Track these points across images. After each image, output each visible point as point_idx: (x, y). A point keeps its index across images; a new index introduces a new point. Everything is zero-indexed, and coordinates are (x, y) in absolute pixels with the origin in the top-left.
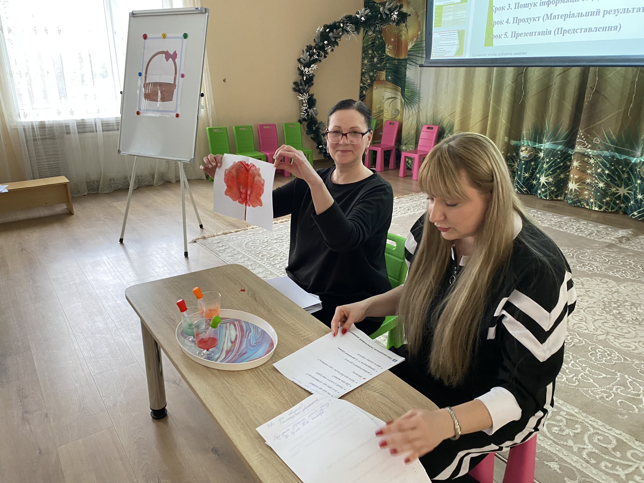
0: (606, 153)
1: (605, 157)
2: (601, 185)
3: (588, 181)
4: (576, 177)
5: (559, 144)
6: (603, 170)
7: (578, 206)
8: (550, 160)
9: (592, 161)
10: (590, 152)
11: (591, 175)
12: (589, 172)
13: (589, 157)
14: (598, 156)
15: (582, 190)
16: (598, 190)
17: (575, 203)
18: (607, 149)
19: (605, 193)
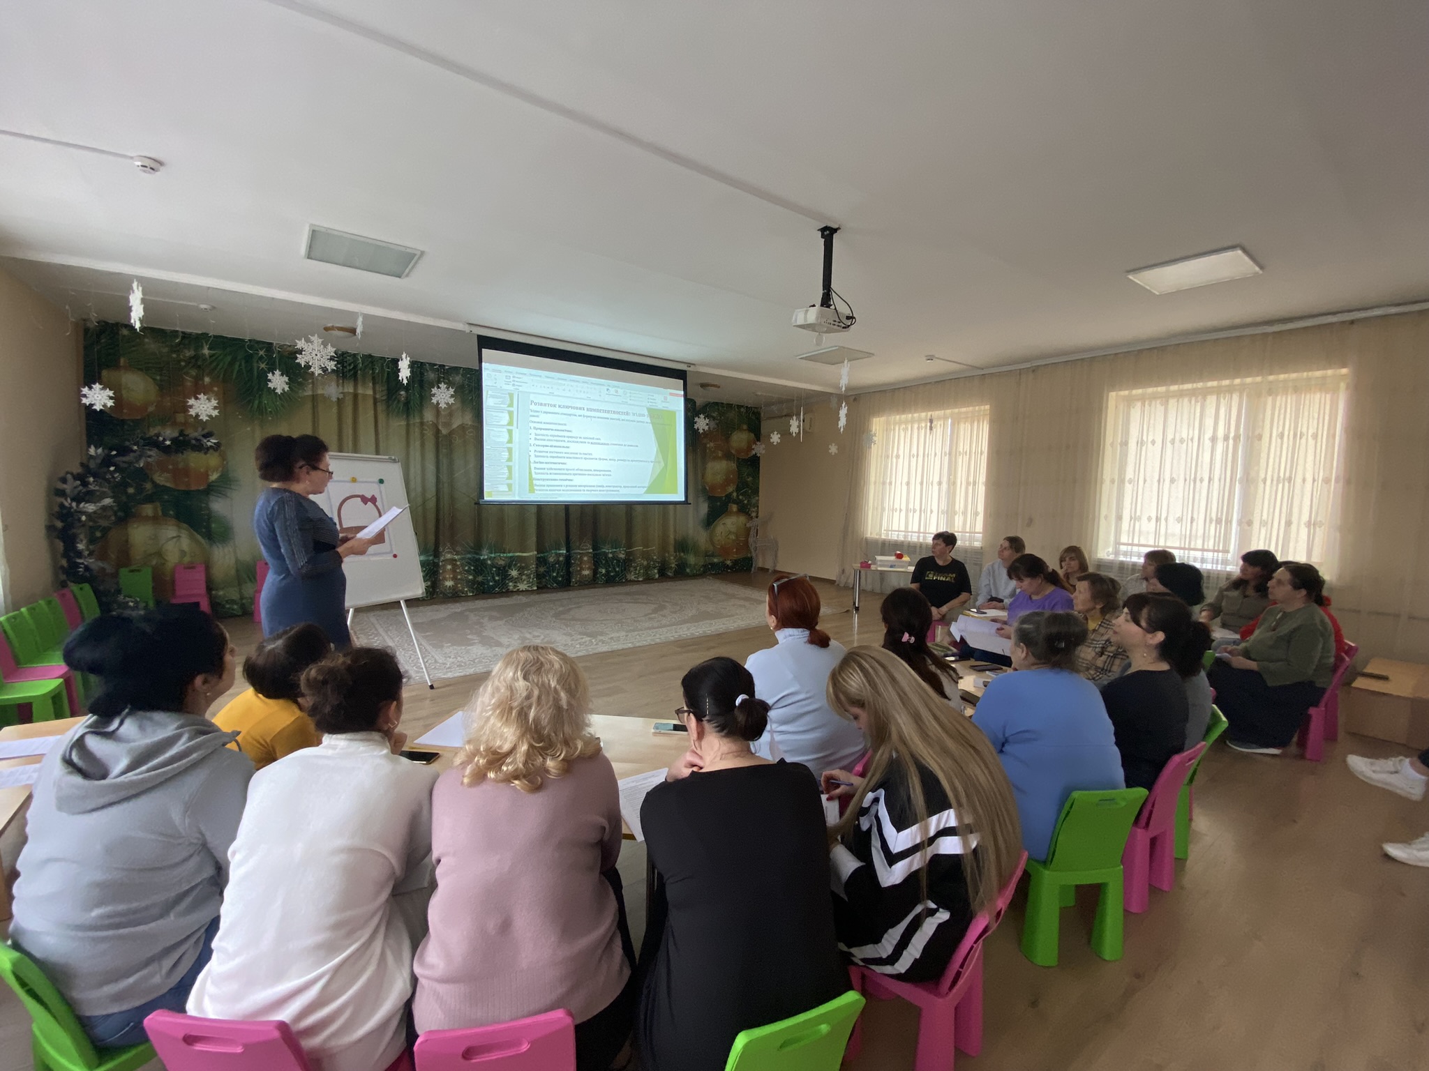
0: (469, 556)
1: (469, 558)
2: (471, 577)
3: (459, 577)
4: (451, 576)
5: (431, 555)
6: (469, 568)
7: (456, 597)
8: (426, 569)
9: (458, 563)
10: (456, 557)
11: (460, 573)
12: (458, 571)
13: (456, 560)
14: (462, 559)
15: (456, 584)
16: (468, 581)
17: (454, 595)
18: (469, 553)
19: (473, 582)
